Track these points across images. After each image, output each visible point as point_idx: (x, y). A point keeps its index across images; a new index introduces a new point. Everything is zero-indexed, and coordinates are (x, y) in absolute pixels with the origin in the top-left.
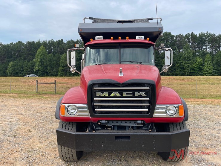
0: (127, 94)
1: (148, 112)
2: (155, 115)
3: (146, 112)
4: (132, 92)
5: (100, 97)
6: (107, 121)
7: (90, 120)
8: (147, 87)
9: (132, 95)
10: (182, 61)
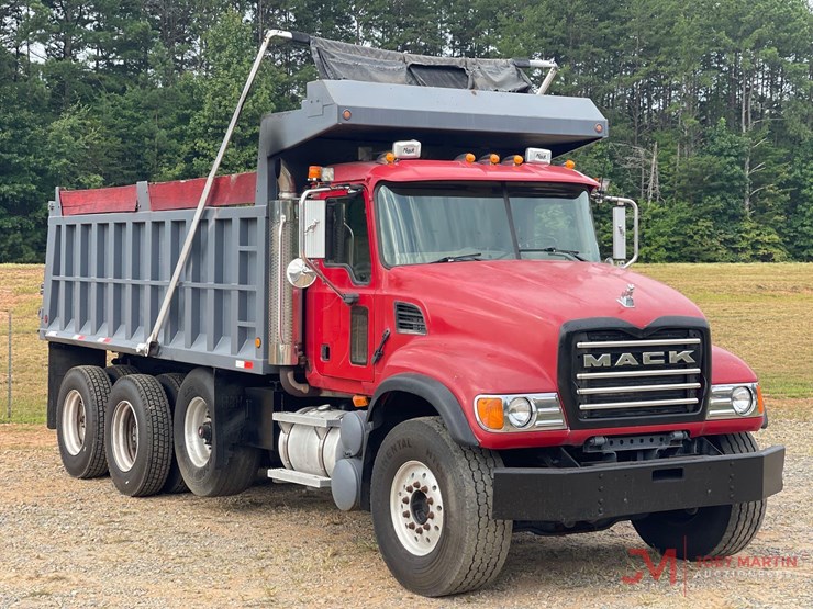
0: (652, 358)
1: (696, 407)
2: (711, 412)
3: (691, 408)
4: (662, 353)
5: (593, 370)
6: (608, 437)
7: (567, 438)
8: (695, 337)
9: (662, 361)
10: (201, 143)
